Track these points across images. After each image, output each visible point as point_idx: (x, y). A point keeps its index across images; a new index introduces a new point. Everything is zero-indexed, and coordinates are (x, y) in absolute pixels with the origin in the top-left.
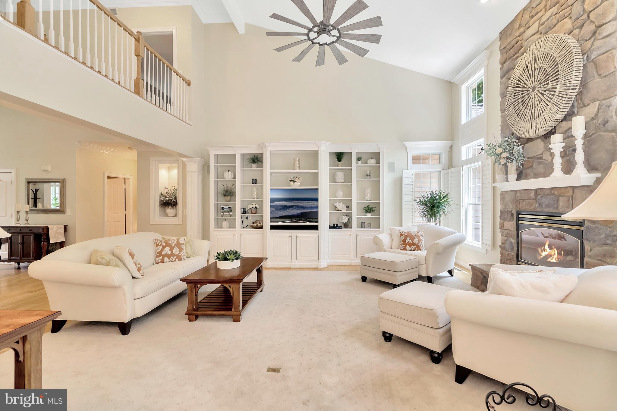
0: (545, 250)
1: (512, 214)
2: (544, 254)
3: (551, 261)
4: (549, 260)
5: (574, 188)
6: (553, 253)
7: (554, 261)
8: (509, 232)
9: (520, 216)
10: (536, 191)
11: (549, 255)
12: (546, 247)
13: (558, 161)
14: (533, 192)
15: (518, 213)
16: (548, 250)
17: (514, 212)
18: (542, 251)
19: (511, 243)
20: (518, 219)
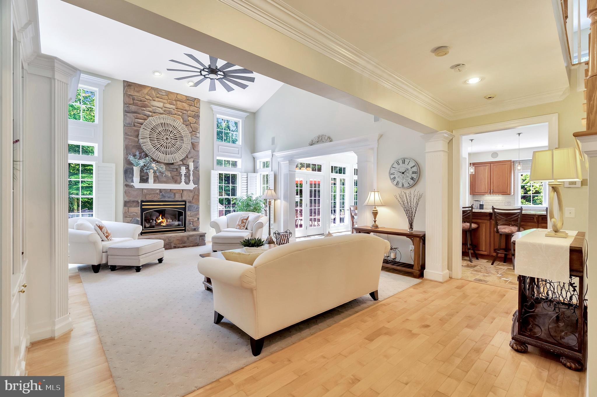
0: (159, 219)
1: (139, 202)
2: (159, 221)
3: (163, 225)
4: (162, 224)
5: (183, 190)
6: (164, 221)
7: (164, 225)
8: (136, 214)
9: (143, 203)
10: (160, 190)
11: (162, 222)
12: (160, 218)
13: (183, 178)
14: (159, 190)
15: (142, 201)
16: (161, 220)
17: (140, 201)
18: (158, 220)
19: (138, 220)
20: (142, 205)
